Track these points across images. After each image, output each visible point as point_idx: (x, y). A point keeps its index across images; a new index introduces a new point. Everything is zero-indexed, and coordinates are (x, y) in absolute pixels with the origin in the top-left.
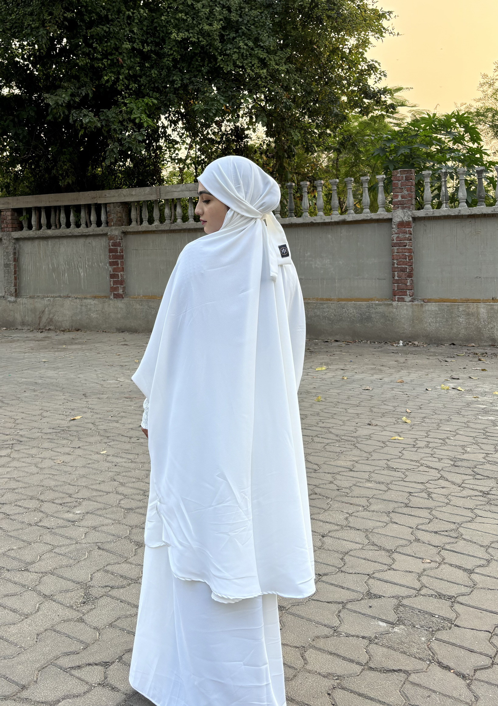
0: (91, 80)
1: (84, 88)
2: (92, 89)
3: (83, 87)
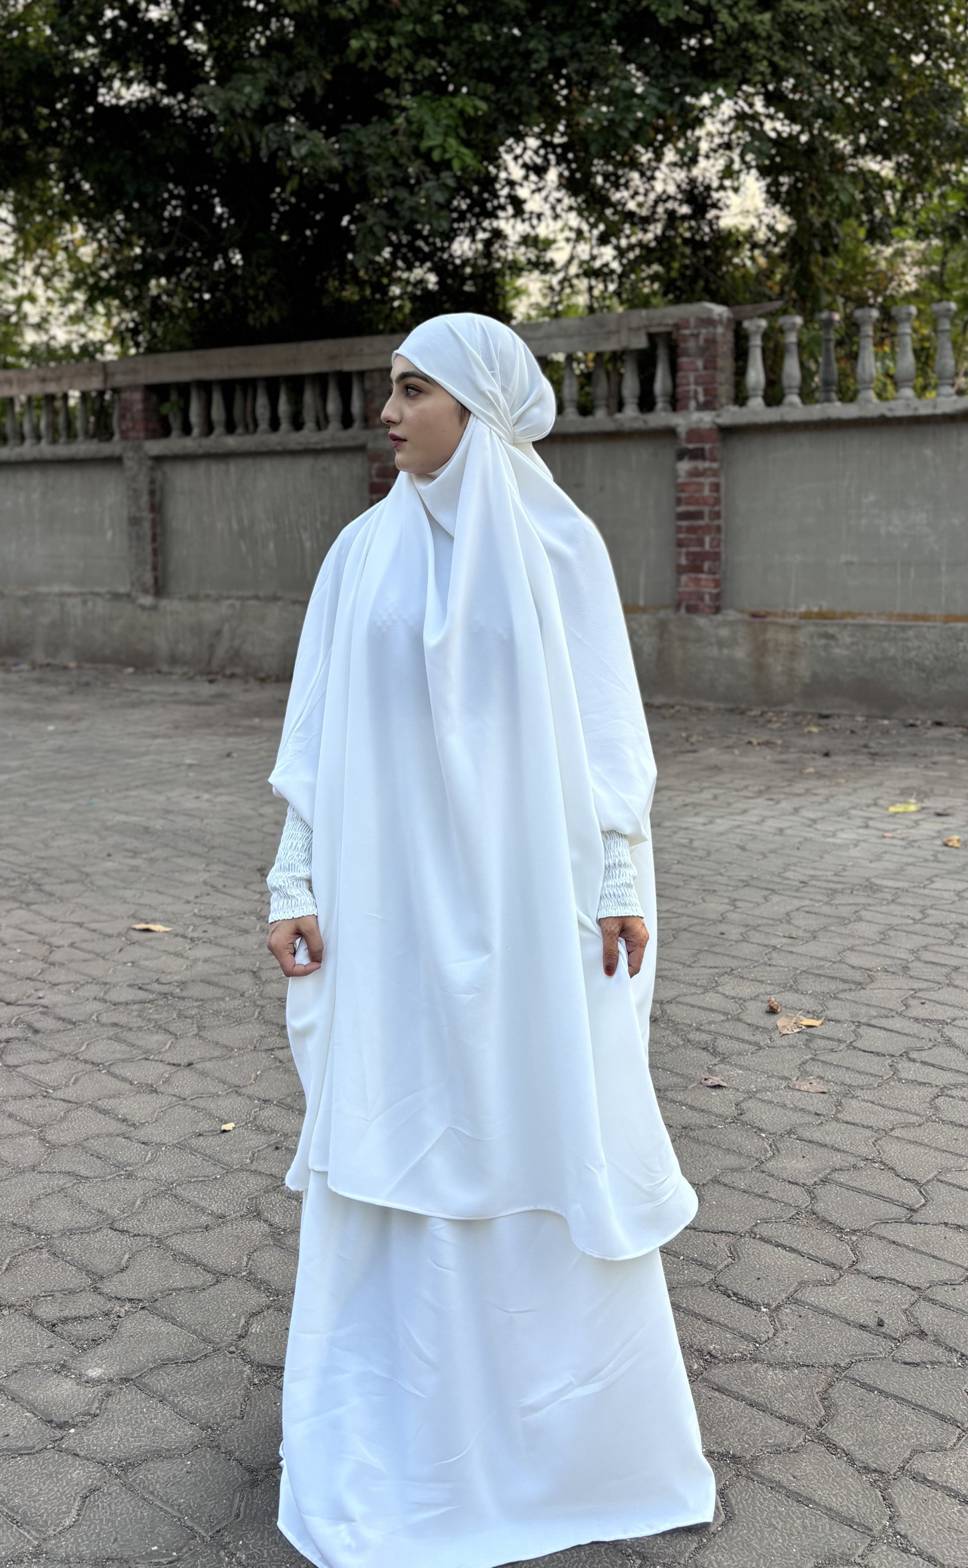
0: (323, 53)
1: (303, 74)
2: (321, 77)
3: (300, 69)
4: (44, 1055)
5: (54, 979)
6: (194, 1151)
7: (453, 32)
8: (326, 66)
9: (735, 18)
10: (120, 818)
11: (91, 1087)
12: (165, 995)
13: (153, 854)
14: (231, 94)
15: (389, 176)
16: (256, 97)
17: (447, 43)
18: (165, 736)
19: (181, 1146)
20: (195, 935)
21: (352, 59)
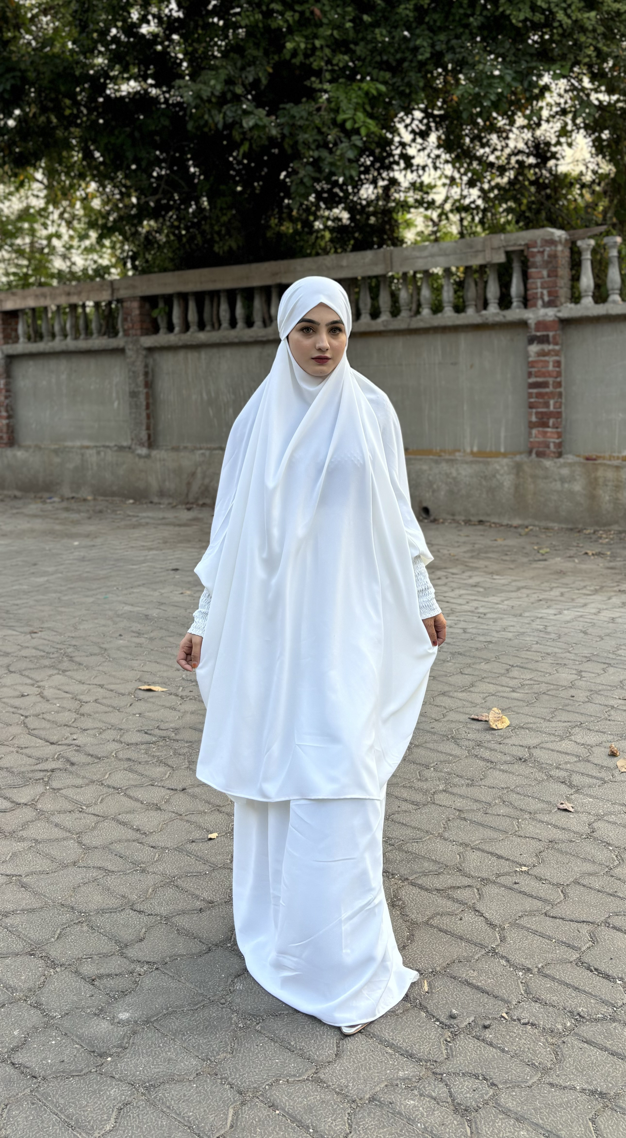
0: (266, 53)
1: (252, 68)
2: (266, 70)
3: (250, 66)
4: (79, 782)
5: (84, 726)
6: (189, 854)
7: (360, 36)
8: (269, 63)
9: (569, 17)
10: (128, 608)
11: (114, 804)
12: (164, 738)
13: (152, 635)
14: (201, 86)
15: (315, 141)
16: (219, 87)
17: (356, 44)
18: (157, 549)
19: (179, 849)
20: (184, 694)
21: (288, 57)
